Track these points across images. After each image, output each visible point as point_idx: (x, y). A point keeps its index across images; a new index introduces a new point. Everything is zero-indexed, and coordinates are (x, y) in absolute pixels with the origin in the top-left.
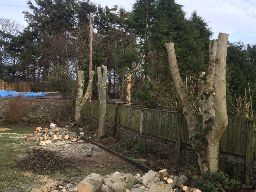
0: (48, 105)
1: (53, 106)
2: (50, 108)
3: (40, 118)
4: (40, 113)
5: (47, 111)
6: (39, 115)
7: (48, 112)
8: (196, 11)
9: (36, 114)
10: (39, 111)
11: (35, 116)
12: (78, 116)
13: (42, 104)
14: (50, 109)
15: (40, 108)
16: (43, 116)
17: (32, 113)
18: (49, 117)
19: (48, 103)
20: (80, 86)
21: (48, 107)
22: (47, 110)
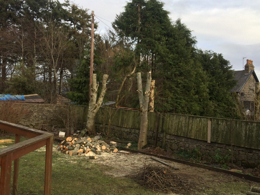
0: (41, 110)
1: (47, 111)
2: (43, 113)
3: (32, 125)
4: (33, 120)
5: (40, 117)
6: (32, 122)
7: (42, 119)
8: (180, 19)
9: (29, 121)
10: (32, 117)
11: (28, 123)
12: (91, 123)
13: (35, 110)
14: (44, 115)
15: (33, 114)
16: (36, 122)
17: (24, 120)
18: (43, 124)
19: (42, 108)
20: (95, 90)
21: (42, 113)
22: (40, 115)
